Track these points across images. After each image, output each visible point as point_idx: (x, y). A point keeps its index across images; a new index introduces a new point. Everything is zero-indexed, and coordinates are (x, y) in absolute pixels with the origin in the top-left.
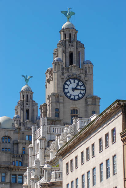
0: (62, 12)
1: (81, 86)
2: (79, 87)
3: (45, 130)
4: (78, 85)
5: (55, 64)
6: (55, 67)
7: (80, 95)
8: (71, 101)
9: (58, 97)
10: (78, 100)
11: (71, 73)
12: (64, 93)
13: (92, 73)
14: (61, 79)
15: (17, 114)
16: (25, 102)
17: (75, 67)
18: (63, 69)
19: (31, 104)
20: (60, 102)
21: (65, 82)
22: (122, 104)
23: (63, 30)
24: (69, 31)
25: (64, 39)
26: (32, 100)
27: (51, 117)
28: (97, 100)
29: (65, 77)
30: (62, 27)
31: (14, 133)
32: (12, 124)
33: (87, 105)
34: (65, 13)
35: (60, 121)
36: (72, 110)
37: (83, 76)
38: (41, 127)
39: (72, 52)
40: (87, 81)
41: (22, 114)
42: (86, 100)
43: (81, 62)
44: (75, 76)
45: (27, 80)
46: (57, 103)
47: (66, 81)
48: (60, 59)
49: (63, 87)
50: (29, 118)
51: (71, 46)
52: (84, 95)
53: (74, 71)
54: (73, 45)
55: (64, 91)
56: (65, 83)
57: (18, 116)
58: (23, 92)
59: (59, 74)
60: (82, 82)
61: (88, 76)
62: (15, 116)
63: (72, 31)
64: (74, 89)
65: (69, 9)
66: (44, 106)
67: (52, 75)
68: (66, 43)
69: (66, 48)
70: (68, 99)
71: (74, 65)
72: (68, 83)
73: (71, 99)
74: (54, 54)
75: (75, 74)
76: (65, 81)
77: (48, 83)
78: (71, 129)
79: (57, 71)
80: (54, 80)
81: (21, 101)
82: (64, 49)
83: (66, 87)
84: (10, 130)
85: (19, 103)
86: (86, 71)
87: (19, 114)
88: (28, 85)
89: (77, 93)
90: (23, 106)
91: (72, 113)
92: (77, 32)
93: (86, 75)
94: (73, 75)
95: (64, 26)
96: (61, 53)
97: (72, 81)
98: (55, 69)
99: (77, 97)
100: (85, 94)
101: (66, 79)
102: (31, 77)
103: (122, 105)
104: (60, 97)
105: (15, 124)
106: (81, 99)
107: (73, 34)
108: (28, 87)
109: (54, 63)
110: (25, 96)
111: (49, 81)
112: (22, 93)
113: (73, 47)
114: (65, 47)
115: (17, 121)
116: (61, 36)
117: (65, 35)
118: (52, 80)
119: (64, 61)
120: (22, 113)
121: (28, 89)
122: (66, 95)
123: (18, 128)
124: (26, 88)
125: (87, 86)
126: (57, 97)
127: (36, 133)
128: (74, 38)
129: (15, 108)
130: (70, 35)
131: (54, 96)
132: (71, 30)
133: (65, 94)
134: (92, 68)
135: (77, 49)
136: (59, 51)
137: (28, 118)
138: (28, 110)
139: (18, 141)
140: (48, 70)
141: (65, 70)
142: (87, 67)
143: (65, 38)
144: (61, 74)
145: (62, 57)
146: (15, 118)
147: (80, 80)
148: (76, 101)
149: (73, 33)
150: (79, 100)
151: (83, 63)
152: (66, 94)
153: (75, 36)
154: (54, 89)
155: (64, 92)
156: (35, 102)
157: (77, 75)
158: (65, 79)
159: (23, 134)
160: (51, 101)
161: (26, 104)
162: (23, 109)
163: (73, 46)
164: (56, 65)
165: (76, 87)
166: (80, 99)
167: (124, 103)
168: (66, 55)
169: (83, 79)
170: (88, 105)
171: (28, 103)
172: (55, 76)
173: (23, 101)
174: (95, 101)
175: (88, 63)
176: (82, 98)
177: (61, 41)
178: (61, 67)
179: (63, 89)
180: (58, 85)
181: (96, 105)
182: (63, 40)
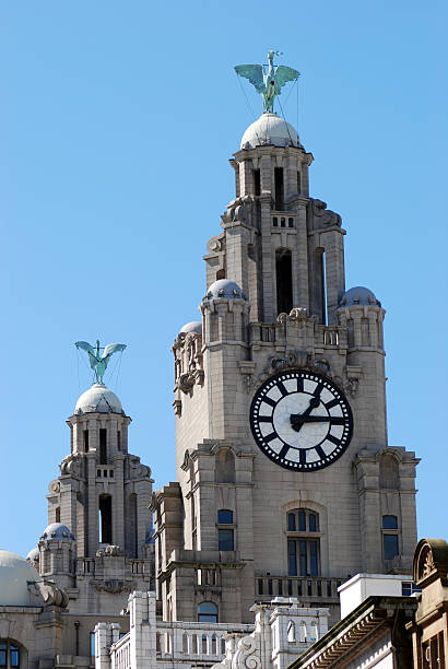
0: (238, 69)
1: (328, 406)
2: (320, 411)
3: (146, 646)
4: (315, 402)
5: (214, 309)
6: (213, 325)
7: (329, 448)
8: (288, 474)
9: (230, 457)
10: (318, 468)
11: (283, 349)
12: (257, 439)
13: (381, 347)
14: (239, 377)
15: (58, 520)
16: (92, 464)
17: (300, 320)
18: (247, 330)
19: (119, 473)
20: (237, 479)
21: (260, 390)
22: (390, 613)
23: (247, 154)
24: (274, 156)
25: (252, 196)
26: (125, 451)
27: (199, 549)
28: (401, 467)
29: (260, 369)
30: (244, 142)
31: (37, 624)
32: (29, 583)
33: (359, 489)
34: (253, 74)
35: (236, 565)
36: (291, 516)
37: (338, 362)
38: (133, 632)
39: (289, 252)
40: (357, 380)
41: (81, 521)
42: (354, 465)
43: (329, 295)
44: (301, 361)
45: (99, 363)
46: (226, 487)
47: (263, 387)
48: (233, 285)
49: (252, 413)
50: (114, 537)
51: (283, 224)
52: (345, 447)
53: (298, 338)
54: (291, 220)
55: (253, 429)
56: (260, 396)
57: (63, 528)
58: (84, 419)
59: (230, 353)
60: (335, 386)
61: (362, 358)
62: (50, 528)
63: (286, 157)
64: (297, 422)
65: (271, 58)
66: (172, 495)
67: (200, 358)
68: (259, 211)
69: (259, 234)
70: (273, 466)
71: (296, 310)
72: (274, 393)
73: (287, 467)
74: (211, 261)
75: (301, 352)
76: (260, 384)
77: (186, 393)
78: (247, 653)
79: (221, 341)
80: (210, 382)
81: (73, 458)
82: (252, 239)
83: (265, 410)
84: (21, 610)
85: (65, 472)
86: (350, 339)
87: (66, 521)
88: (103, 385)
89: (312, 435)
90: (86, 484)
91: (292, 527)
92: (307, 159)
93: (349, 355)
94: (294, 355)
95: (250, 135)
96: (239, 259)
97: (290, 385)
98: (212, 332)
99: (312, 457)
100: (348, 442)
101: (264, 377)
102: (120, 347)
103: (394, 617)
104: (237, 460)
105: (42, 585)
106: (332, 461)
107: (291, 169)
108: (103, 396)
109: (205, 306)
110: (94, 438)
111: (187, 386)
112: (80, 424)
113: (293, 231)
114: (255, 230)
115: (60, 550)
116: (238, 182)
117: (256, 174)
118: (201, 383)
119: (253, 294)
120: (81, 512)
121: (103, 403)
122: (262, 448)
123: (54, 604)
124: (95, 400)
125: (360, 406)
126: (222, 458)
127: (113, 657)
128: (294, 188)
129: (50, 494)
130: (279, 172)
131: (212, 454)
132: (281, 152)
133: (259, 444)
134: (379, 323)
135: (308, 236)
136: (230, 251)
137: (107, 539)
138: (110, 498)
139: (54, 660)
140: (183, 334)
141: (256, 337)
142: (357, 319)
143: (257, 191)
144: (239, 352)
145: (245, 275)
146: (49, 538)
147: (325, 380)
148: (309, 474)
149: (292, 167)
150: (323, 466)
151: (340, 299)
152: (262, 443)
153: (302, 179)
154: (211, 423)
155: (255, 434)
156: (137, 460)
157: (309, 356)
158: (259, 376)
159: (77, 626)
160: (197, 476)
161: (99, 471)
162: (87, 494)
163: (291, 225)
164: (214, 314)
165: (309, 410)
166: (328, 464)
167: (401, 606)
168: (260, 268)
169: (340, 373)
170: (365, 489)
171: (108, 468)
172: (212, 363)
173: (86, 459)
174: (397, 470)
175: (358, 302)
176: (336, 458)
177: (236, 204)
178: (238, 320)
179: (252, 419)
180: (228, 403)
181: (398, 488)
182: (248, 202)
